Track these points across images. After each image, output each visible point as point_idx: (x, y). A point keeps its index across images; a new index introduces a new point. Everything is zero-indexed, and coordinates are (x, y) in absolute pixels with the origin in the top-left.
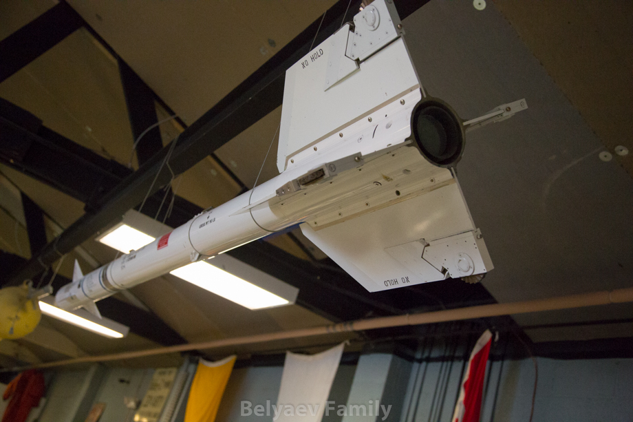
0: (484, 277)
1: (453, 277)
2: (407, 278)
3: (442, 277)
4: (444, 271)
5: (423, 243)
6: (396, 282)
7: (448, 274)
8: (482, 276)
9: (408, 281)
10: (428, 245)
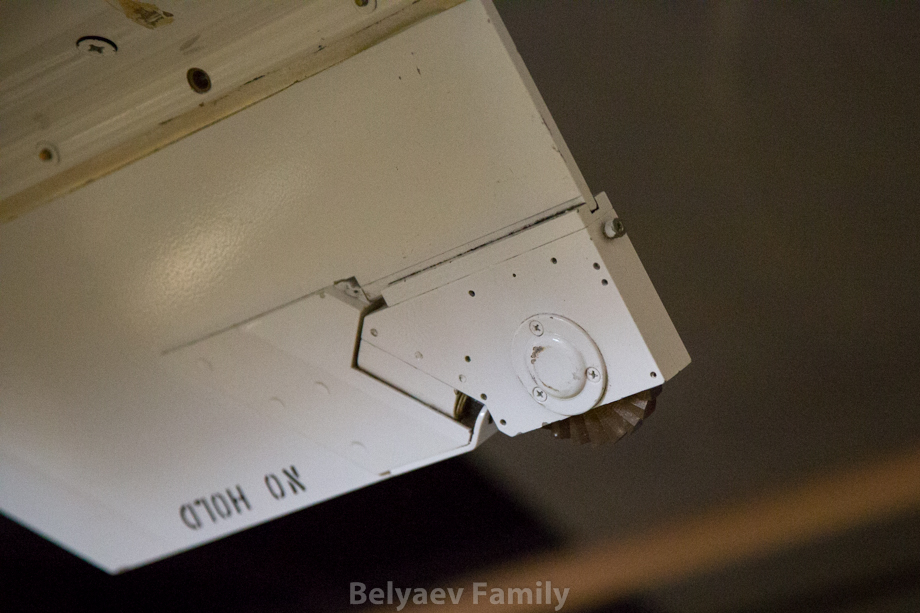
0: (651, 407)
1: (511, 430)
2: (293, 475)
3: (457, 441)
4: (467, 410)
5: (352, 299)
6: (240, 499)
7: (490, 419)
8: (643, 405)
9: (296, 484)
10: (379, 304)
